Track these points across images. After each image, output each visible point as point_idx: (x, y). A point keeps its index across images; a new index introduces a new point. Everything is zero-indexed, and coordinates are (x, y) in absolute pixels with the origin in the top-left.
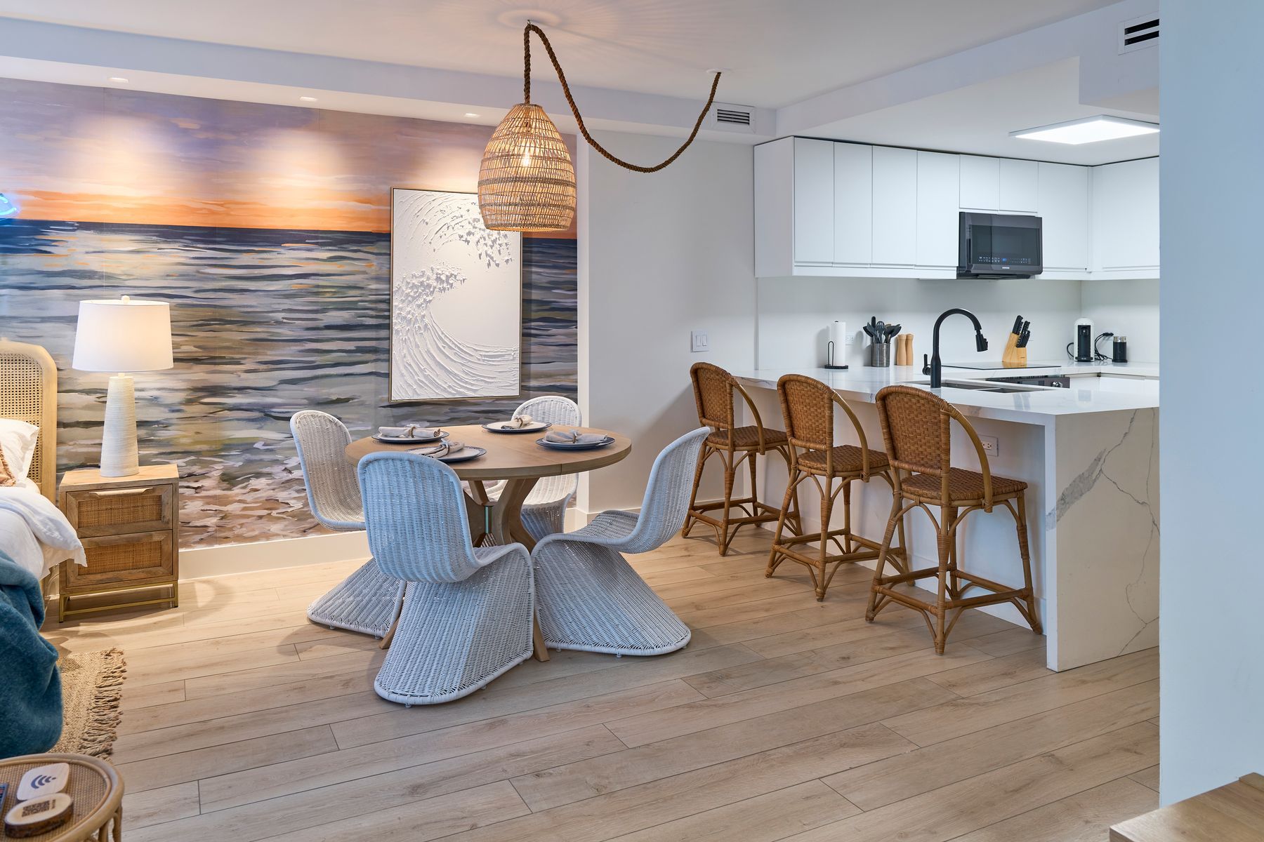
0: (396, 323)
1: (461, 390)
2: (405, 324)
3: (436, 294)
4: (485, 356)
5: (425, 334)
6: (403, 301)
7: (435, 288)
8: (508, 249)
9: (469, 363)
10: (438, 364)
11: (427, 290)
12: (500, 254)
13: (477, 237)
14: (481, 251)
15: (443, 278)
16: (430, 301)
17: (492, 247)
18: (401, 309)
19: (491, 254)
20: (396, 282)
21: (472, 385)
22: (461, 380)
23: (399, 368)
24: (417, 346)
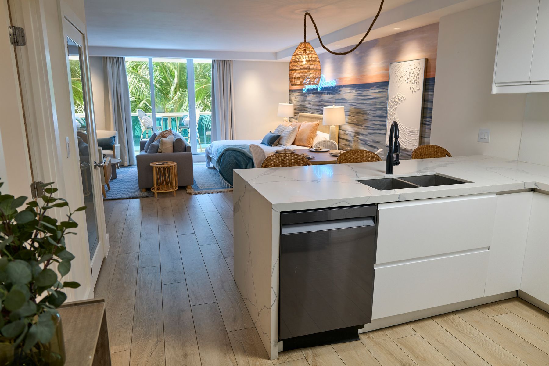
0: (388, 116)
2: (390, 116)
3: (398, 105)
4: (409, 132)
6: (390, 108)
8: (419, 84)
9: (405, 134)
11: (396, 103)
12: (416, 87)
13: (410, 80)
14: (411, 86)
15: (400, 98)
16: (396, 108)
17: (414, 84)
18: (389, 111)
19: (413, 87)
20: (389, 101)
21: (405, 143)
22: (402, 140)
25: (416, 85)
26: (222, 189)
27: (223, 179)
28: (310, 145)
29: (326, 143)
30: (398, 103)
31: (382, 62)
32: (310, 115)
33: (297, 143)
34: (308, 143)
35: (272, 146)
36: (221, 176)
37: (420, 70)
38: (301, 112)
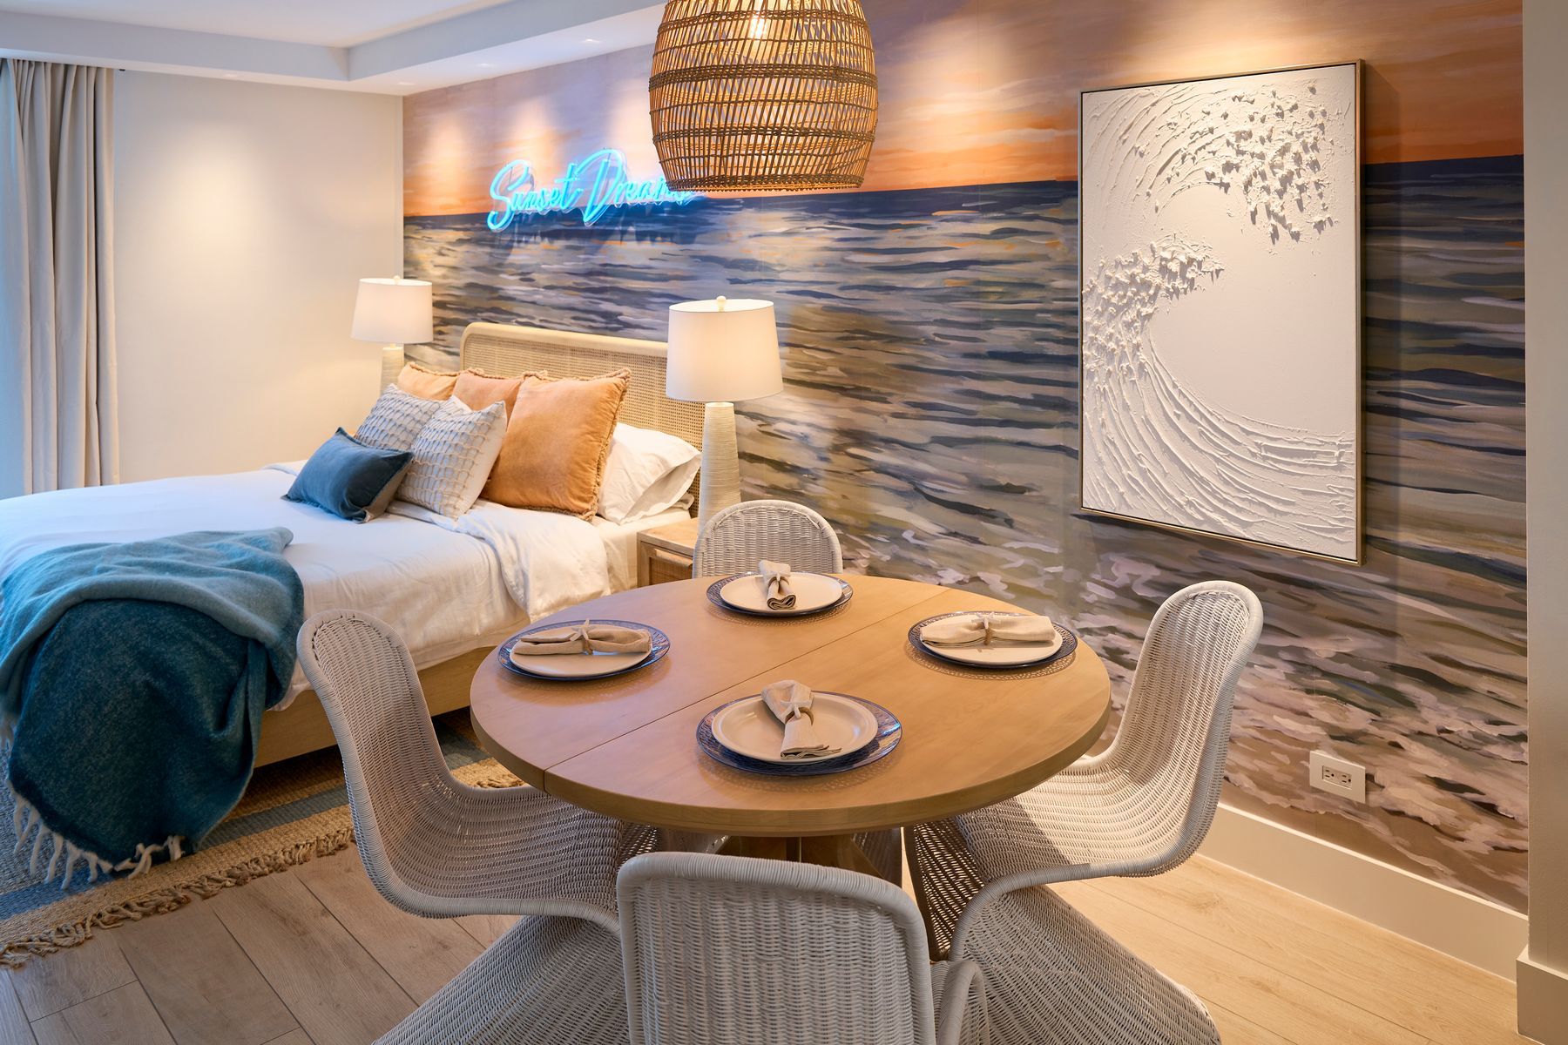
0: (1088, 357)
1: (1215, 516)
2: (1104, 360)
3: (1161, 301)
4: (1268, 448)
5: (1140, 384)
6: (1100, 314)
7: (1158, 288)
8: (1321, 195)
9: (1232, 460)
10: (1166, 450)
11: (1143, 294)
12: (1302, 209)
13: (1246, 172)
14: (1254, 204)
15: (1174, 267)
16: (1149, 316)
17: (1281, 193)
18: (1096, 329)
19: (1278, 211)
20: (1090, 277)
21: (1239, 510)
22: (1213, 493)
23: (1094, 447)
24: (1126, 407)
25: (1300, 202)
26: (25, 918)
27: (43, 830)
28: (586, 501)
29: (760, 522)
30: (1162, 292)
31: (1007, 86)
32: (535, 336)
33: (512, 494)
34: (577, 492)
35: (361, 518)
36: (21, 803)
37: (1319, 119)
38: (475, 320)
